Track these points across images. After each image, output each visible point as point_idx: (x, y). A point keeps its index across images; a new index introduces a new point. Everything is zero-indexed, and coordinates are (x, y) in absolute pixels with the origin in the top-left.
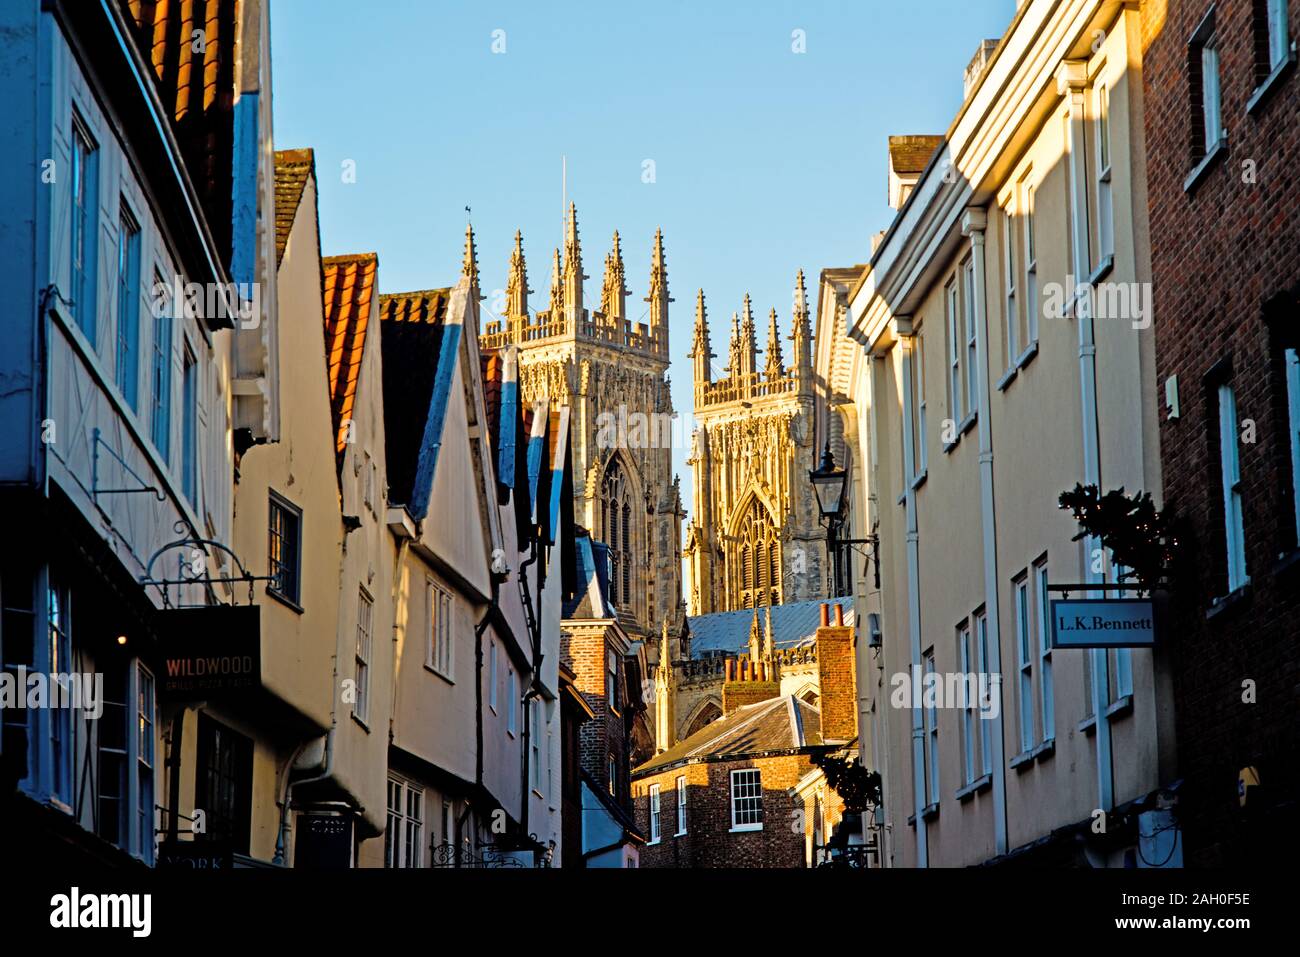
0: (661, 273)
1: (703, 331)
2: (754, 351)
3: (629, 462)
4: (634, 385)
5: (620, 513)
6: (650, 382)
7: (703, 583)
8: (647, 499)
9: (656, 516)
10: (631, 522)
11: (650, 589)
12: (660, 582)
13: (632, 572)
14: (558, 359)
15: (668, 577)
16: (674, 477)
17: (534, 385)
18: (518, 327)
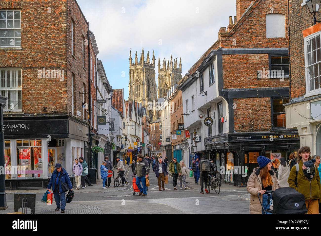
0: (154, 56)
1: (159, 62)
2: (166, 65)
3: (150, 80)
4: (151, 70)
5: (149, 86)
6: (153, 70)
7: (160, 94)
8: (152, 84)
9: (153, 87)
10: (150, 87)
11: (153, 95)
12: (154, 95)
13: (151, 93)
14: (141, 67)
15: (155, 94)
16: (156, 82)
17: (138, 71)
18: (136, 63)
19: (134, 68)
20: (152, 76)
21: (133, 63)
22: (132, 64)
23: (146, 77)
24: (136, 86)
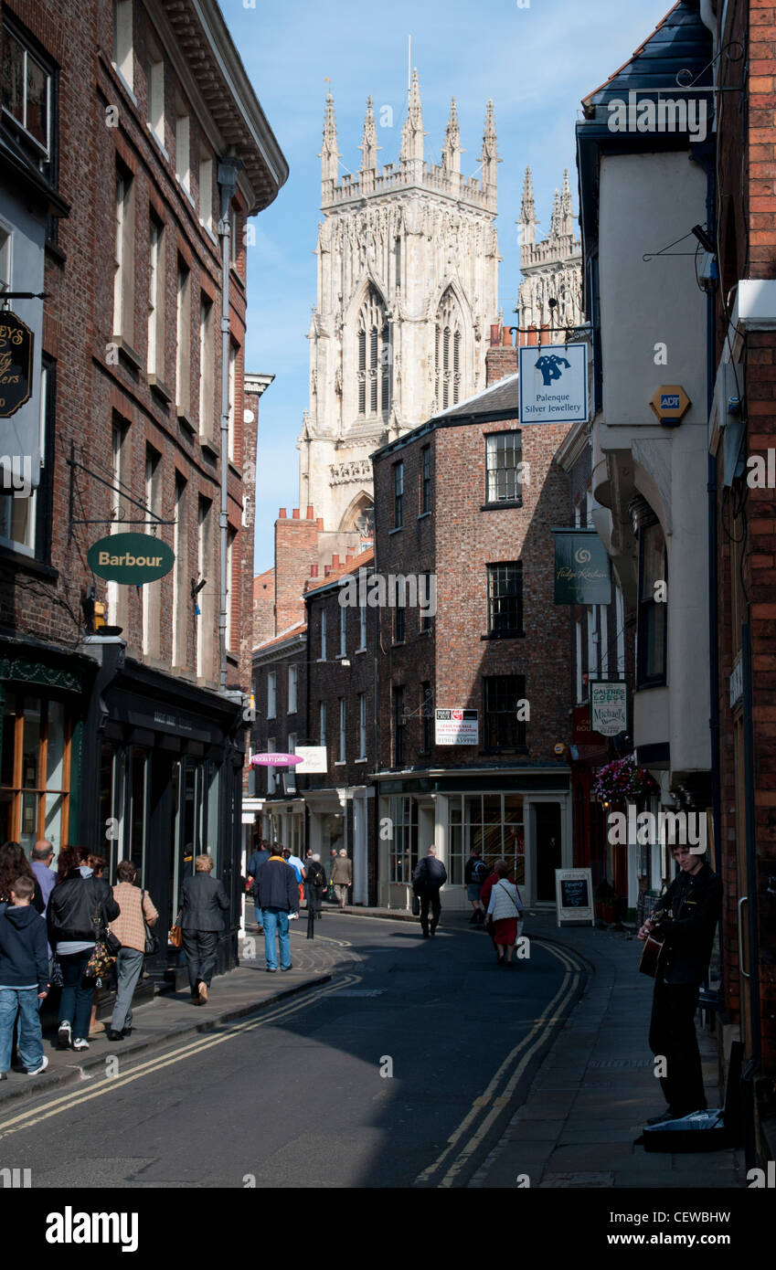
1: (530, 201)
3: (459, 294)
5: (452, 339)
8: (475, 328)
9: (483, 343)
10: (461, 347)
18: (369, 178)
19: (348, 210)
20: (473, 271)
24: (362, 334)
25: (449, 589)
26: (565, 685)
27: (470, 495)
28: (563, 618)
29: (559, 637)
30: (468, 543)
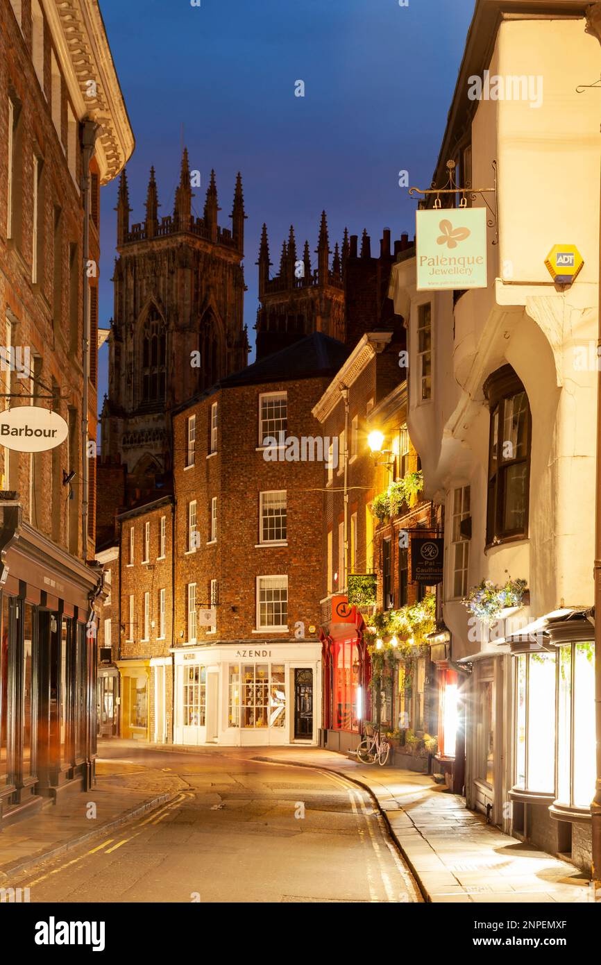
1: (264, 249)
3: (217, 314)
4: (221, 267)
6: (231, 266)
8: (227, 338)
9: (233, 348)
10: (218, 351)
14: (175, 246)
16: (244, 325)
17: (160, 263)
19: (135, 250)
21: (133, 227)
22: (130, 231)
23: (197, 295)
24: (146, 342)
25: (231, 511)
26: (318, 582)
27: (248, 440)
28: (317, 533)
29: (314, 546)
30: (246, 476)
